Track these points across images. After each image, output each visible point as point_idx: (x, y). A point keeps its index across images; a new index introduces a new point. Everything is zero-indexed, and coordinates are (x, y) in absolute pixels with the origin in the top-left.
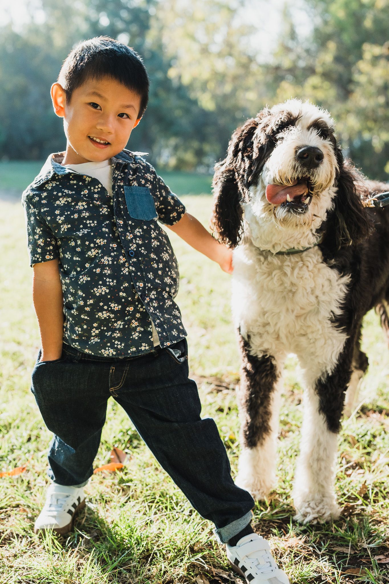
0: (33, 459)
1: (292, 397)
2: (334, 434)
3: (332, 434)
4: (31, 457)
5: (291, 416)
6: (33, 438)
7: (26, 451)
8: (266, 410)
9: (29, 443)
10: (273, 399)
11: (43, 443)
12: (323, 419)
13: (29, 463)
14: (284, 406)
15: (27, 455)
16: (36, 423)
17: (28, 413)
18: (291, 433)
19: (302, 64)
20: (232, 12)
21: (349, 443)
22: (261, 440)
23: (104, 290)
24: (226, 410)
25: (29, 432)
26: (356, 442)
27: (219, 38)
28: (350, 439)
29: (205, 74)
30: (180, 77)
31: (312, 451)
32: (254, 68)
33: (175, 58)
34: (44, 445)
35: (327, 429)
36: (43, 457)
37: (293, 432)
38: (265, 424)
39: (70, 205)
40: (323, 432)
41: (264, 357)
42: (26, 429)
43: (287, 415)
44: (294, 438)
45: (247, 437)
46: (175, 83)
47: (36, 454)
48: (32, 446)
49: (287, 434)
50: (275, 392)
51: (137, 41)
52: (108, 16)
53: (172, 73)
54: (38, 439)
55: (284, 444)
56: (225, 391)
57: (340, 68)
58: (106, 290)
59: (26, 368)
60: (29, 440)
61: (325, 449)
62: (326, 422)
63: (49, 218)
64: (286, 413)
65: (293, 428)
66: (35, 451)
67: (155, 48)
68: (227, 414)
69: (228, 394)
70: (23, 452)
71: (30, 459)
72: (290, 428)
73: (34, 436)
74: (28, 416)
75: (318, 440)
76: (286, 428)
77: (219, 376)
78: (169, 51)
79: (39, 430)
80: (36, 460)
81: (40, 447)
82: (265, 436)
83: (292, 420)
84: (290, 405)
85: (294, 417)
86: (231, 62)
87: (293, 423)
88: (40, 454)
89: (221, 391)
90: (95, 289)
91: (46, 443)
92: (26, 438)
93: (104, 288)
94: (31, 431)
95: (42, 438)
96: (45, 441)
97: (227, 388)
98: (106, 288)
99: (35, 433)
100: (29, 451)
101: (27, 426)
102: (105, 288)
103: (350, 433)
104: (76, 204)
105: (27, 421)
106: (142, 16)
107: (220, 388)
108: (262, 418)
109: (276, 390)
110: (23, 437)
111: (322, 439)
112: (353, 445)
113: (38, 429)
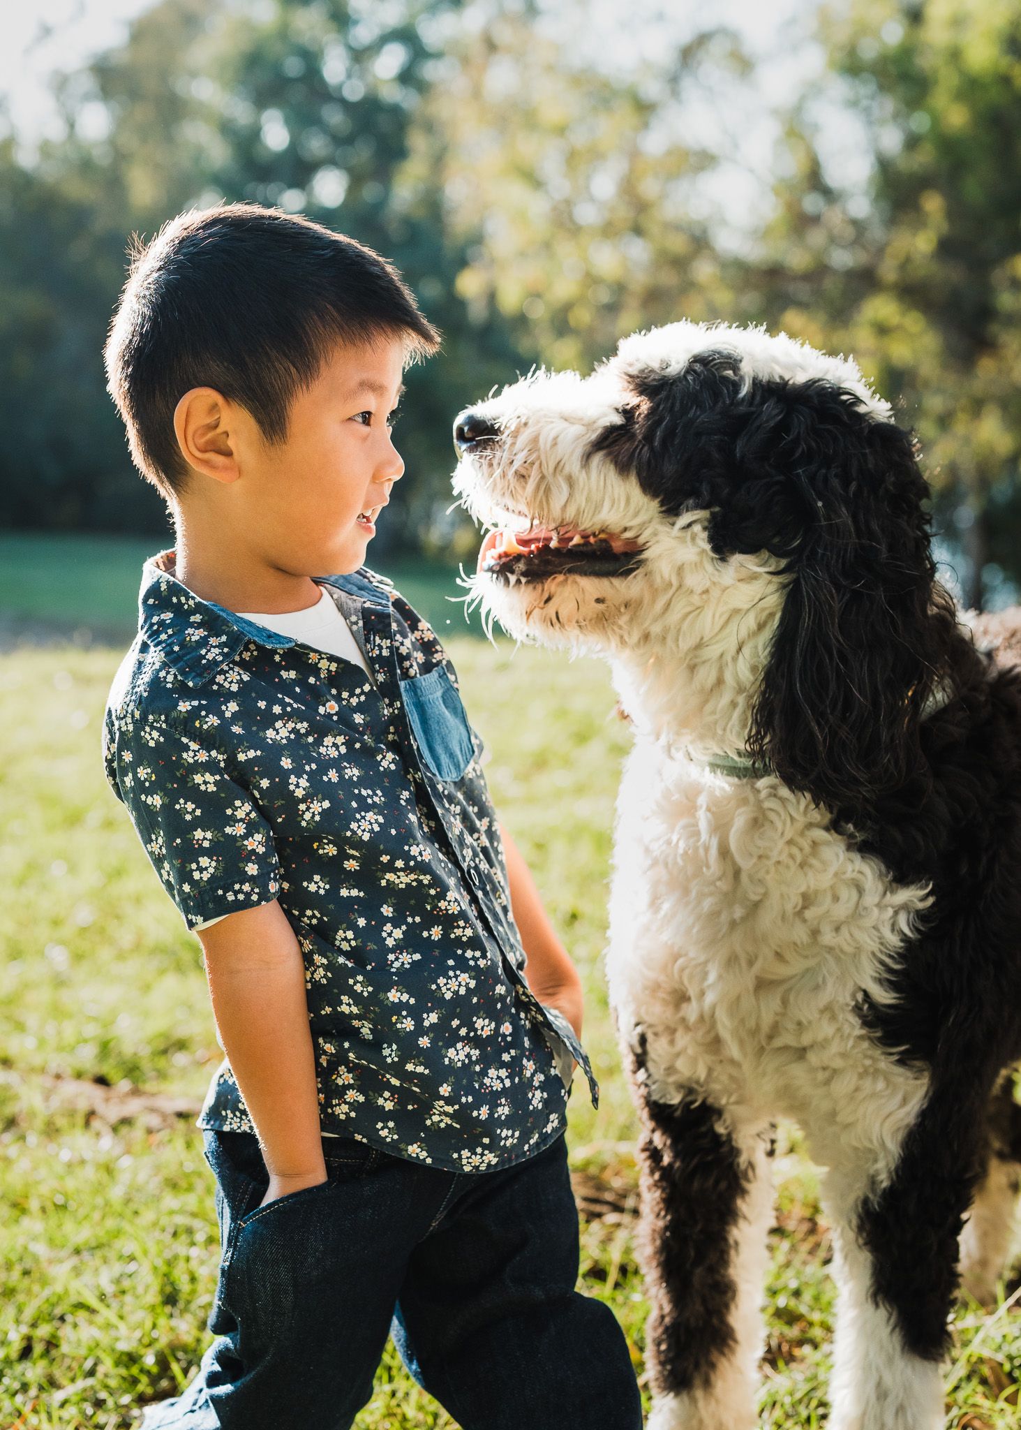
0: (35, 1411)
1: (812, 1240)
2: (928, 1366)
3: (922, 1366)
4: (28, 1407)
5: (807, 1296)
6: (38, 1349)
7: (17, 1385)
8: (718, 1277)
9: (26, 1365)
10: (737, 1243)
11: (67, 1362)
12: (889, 1319)
13: (25, 1422)
14: (788, 1265)
15: (19, 1398)
16: (48, 1300)
17: (26, 1273)
18: (807, 1350)
19: (842, 259)
20: (644, 109)
21: (984, 1381)
22: (704, 1368)
23: (463, 983)
24: (613, 1275)
25: (25, 1330)
26: (1005, 1380)
27: (605, 184)
28: (986, 1371)
29: (564, 288)
30: (492, 297)
31: (864, 1414)
32: (704, 271)
33: (477, 239)
34: (69, 1368)
35: (903, 1349)
36: (67, 1406)
37: (816, 1346)
38: (715, 1321)
39: (303, 741)
40: (890, 1361)
41: (686, 1105)
42: (18, 1322)
43: (797, 1293)
44: (817, 1365)
45: (662, 1358)
46: (477, 312)
47: (44, 1395)
48: (34, 1371)
49: (797, 1352)
50: (742, 1223)
51: (370, 192)
52: (288, 122)
53: (470, 284)
54: (54, 1352)
55: (786, 1382)
56: (611, 1218)
57: (954, 274)
58: (468, 980)
59: (22, 1138)
60: (26, 1353)
61: (901, 1410)
62: (897, 1330)
63: (265, 783)
64: (793, 1285)
65: (817, 1332)
66: (41, 1388)
67: (420, 214)
68: (617, 1285)
69: (618, 1225)
70: (6, 1391)
71: (26, 1410)
72: (803, 1331)
73: (41, 1340)
74: (26, 1281)
75: (879, 1384)
76: (794, 1332)
77: (593, 1170)
78: (461, 221)
79: (56, 1323)
80: (44, 1416)
81: (58, 1374)
82: (715, 1356)
83: (812, 1309)
84: (805, 1263)
85: (817, 1298)
86: (639, 252)
87: (816, 1317)
88: (59, 1396)
89: (599, 1215)
90: (442, 981)
91: (75, 1365)
92: (16, 1345)
93: (464, 977)
94: (34, 1325)
95: (65, 1348)
96: (73, 1358)
97: (618, 1208)
98: (470, 977)
99: (44, 1331)
100: (25, 1387)
101: (20, 1310)
102: (467, 975)
103: (986, 1353)
104: (319, 742)
105: (21, 1297)
106: (383, 122)
107: (597, 1208)
108: (704, 1301)
109: (745, 1218)
110: (10, 1343)
111: (888, 1380)
112: (996, 1389)
113: (53, 1319)
